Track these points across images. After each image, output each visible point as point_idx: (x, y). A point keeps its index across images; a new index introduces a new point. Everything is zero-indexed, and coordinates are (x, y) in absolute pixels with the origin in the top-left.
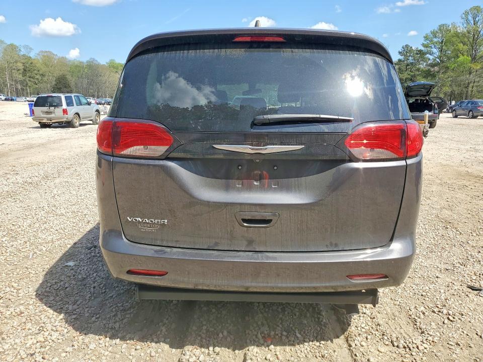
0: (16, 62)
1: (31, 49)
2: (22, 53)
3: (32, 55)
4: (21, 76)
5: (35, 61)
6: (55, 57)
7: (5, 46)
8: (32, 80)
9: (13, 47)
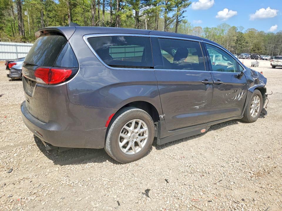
0: (233, 36)
1: (243, 28)
2: (238, 31)
3: (243, 32)
4: (234, 44)
5: (244, 35)
6: (256, 31)
7: (229, 28)
8: (240, 46)
9: (234, 28)
